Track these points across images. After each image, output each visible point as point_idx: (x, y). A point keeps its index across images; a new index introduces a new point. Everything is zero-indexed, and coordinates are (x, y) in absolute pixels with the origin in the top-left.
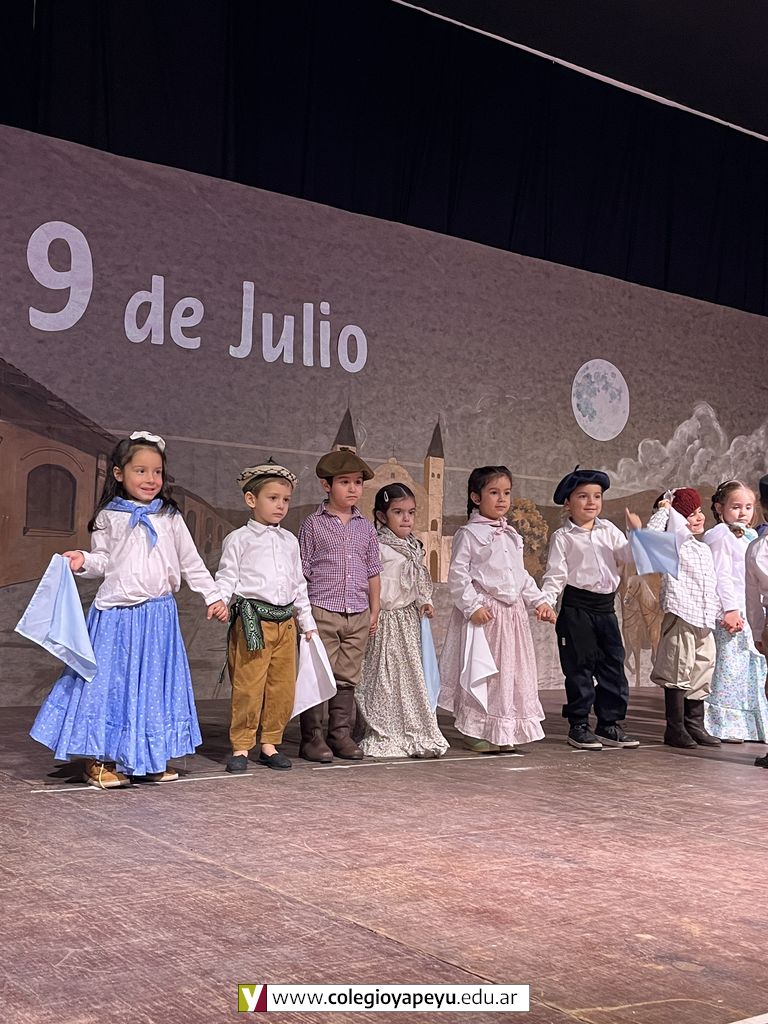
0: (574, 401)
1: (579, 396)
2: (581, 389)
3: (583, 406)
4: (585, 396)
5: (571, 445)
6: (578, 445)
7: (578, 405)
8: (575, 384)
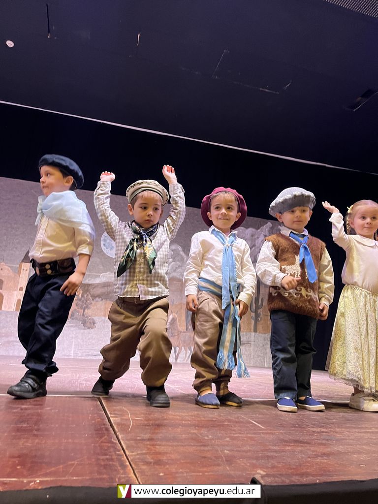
0: (102, 243)
1: (105, 241)
2: (106, 238)
3: (106, 244)
4: (108, 241)
5: (98, 260)
6: (103, 260)
7: (104, 245)
8: (103, 236)
